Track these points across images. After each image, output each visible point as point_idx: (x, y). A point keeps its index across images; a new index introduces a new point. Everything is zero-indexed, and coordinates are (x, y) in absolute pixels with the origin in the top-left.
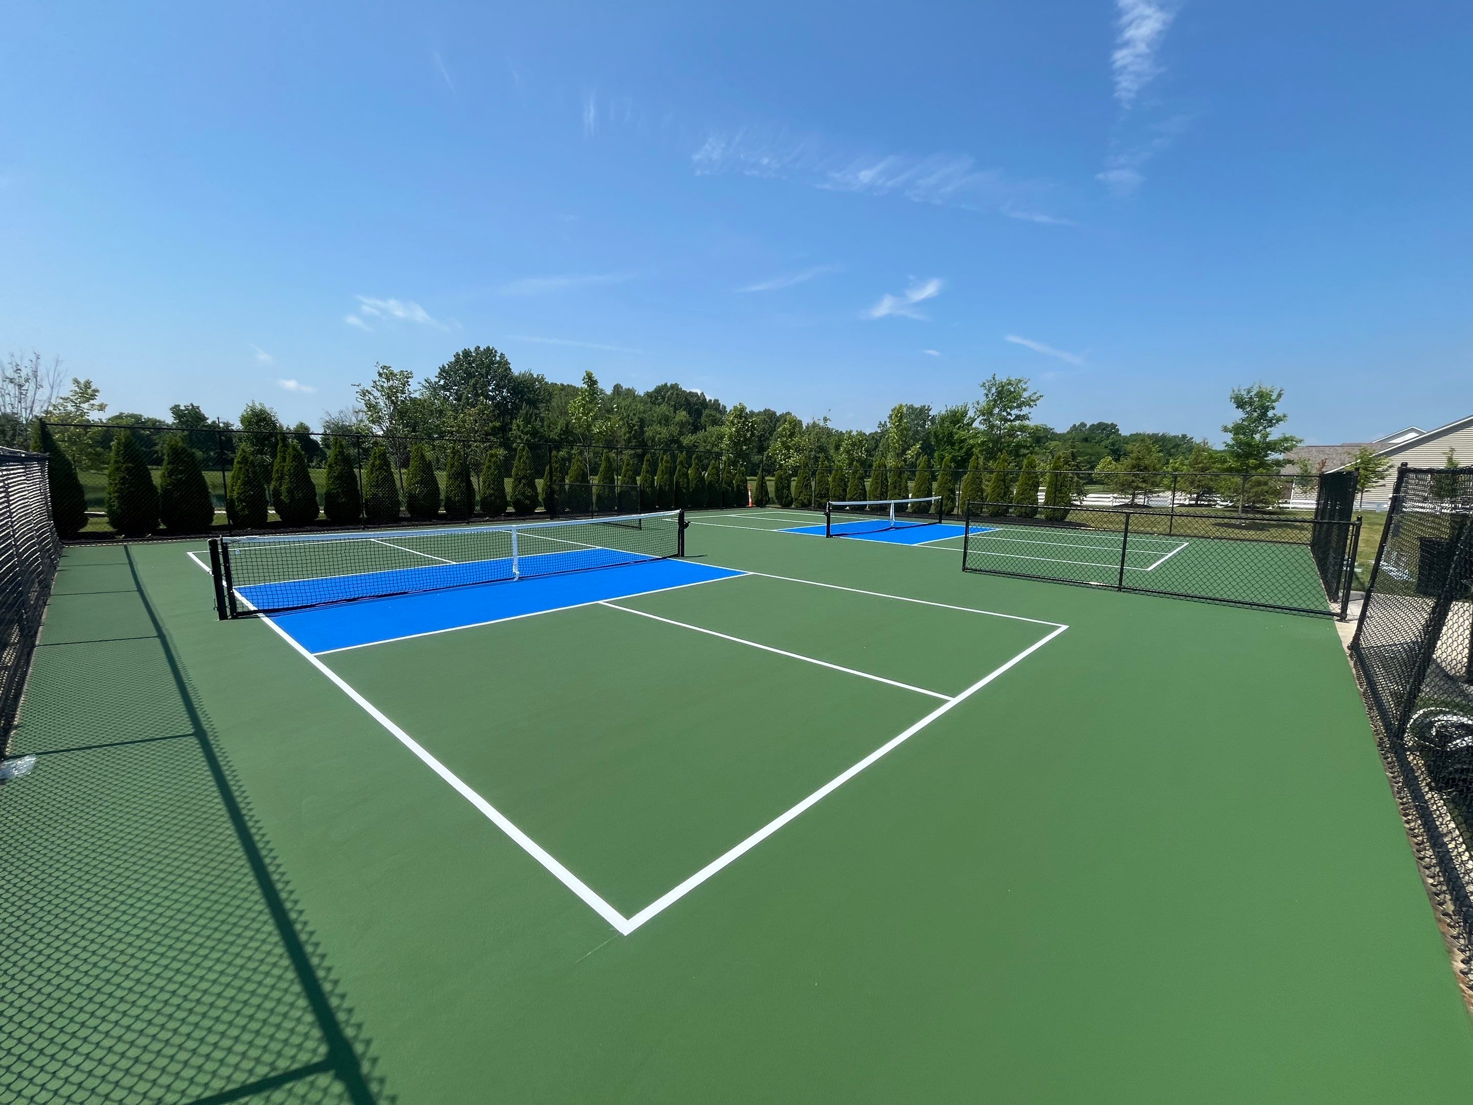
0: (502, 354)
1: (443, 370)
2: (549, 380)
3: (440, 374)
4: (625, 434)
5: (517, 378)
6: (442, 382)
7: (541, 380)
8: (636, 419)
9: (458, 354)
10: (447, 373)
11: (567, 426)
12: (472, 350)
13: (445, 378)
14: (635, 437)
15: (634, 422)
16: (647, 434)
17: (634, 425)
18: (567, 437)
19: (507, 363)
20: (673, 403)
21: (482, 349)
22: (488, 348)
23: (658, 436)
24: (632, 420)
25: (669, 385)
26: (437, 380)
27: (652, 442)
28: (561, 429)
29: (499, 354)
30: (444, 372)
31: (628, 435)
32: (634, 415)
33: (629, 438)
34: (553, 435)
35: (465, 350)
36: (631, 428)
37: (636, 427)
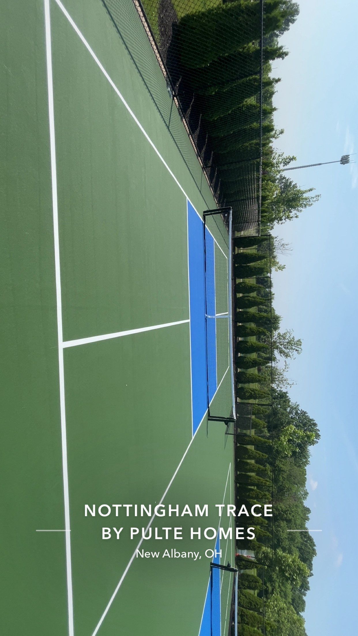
0: (318, 442)
1: (305, 413)
2: (307, 468)
3: (303, 411)
4: (281, 507)
5: (306, 448)
6: (299, 412)
7: (306, 463)
8: (291, 517)
9: (314, 421)
10: (304, 415)
11: (283, 471)
12: (317, 428)
13: (301, 413)
14: (280, 514)
15: (288, 515)
16: (282, 522)
17: (287, 515)
18: (277, 470)
19: (313, 444)
20: (303, 548)
21: (318, 432)
22: (320, 436)
23: (281, 530)
24: (290, 514)
25: (315, 548)
26: (300, 410)
27: (277, 525)
28: (281, 468)
29: (317, 440)
30: (304, 413)
31: (280, 509)
32: (293, 516)
33: (279, 510)
34: (277, 462)
35: (317, 424)
36: (285, 512)
37: (285, 516)
